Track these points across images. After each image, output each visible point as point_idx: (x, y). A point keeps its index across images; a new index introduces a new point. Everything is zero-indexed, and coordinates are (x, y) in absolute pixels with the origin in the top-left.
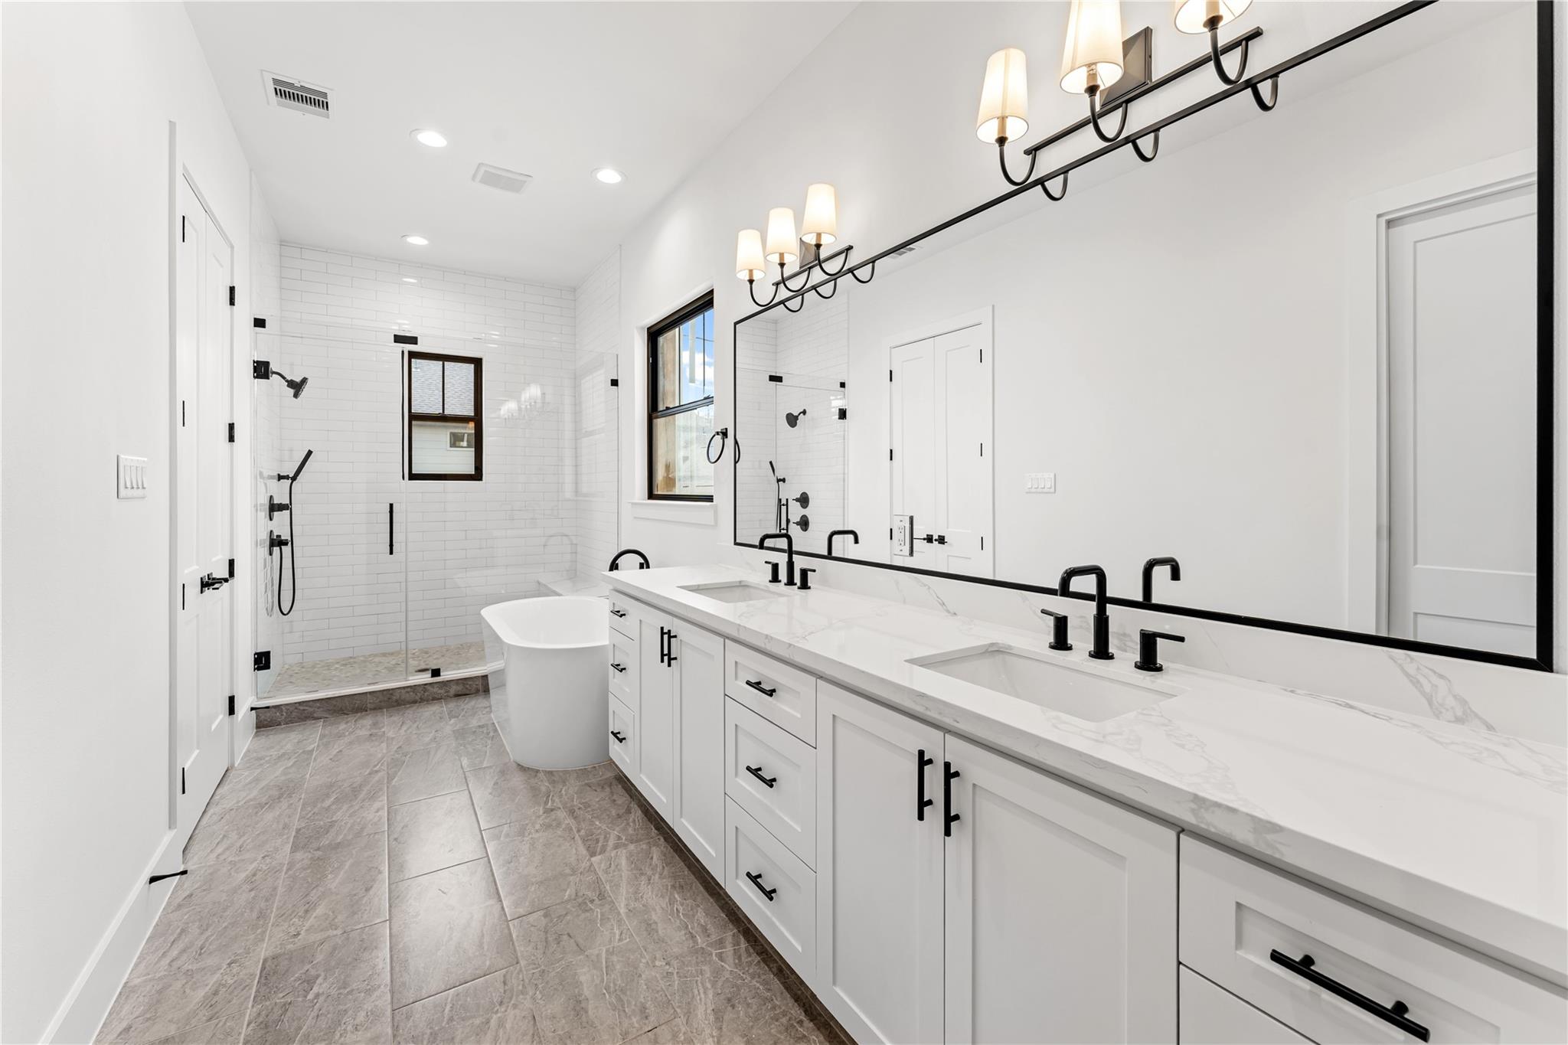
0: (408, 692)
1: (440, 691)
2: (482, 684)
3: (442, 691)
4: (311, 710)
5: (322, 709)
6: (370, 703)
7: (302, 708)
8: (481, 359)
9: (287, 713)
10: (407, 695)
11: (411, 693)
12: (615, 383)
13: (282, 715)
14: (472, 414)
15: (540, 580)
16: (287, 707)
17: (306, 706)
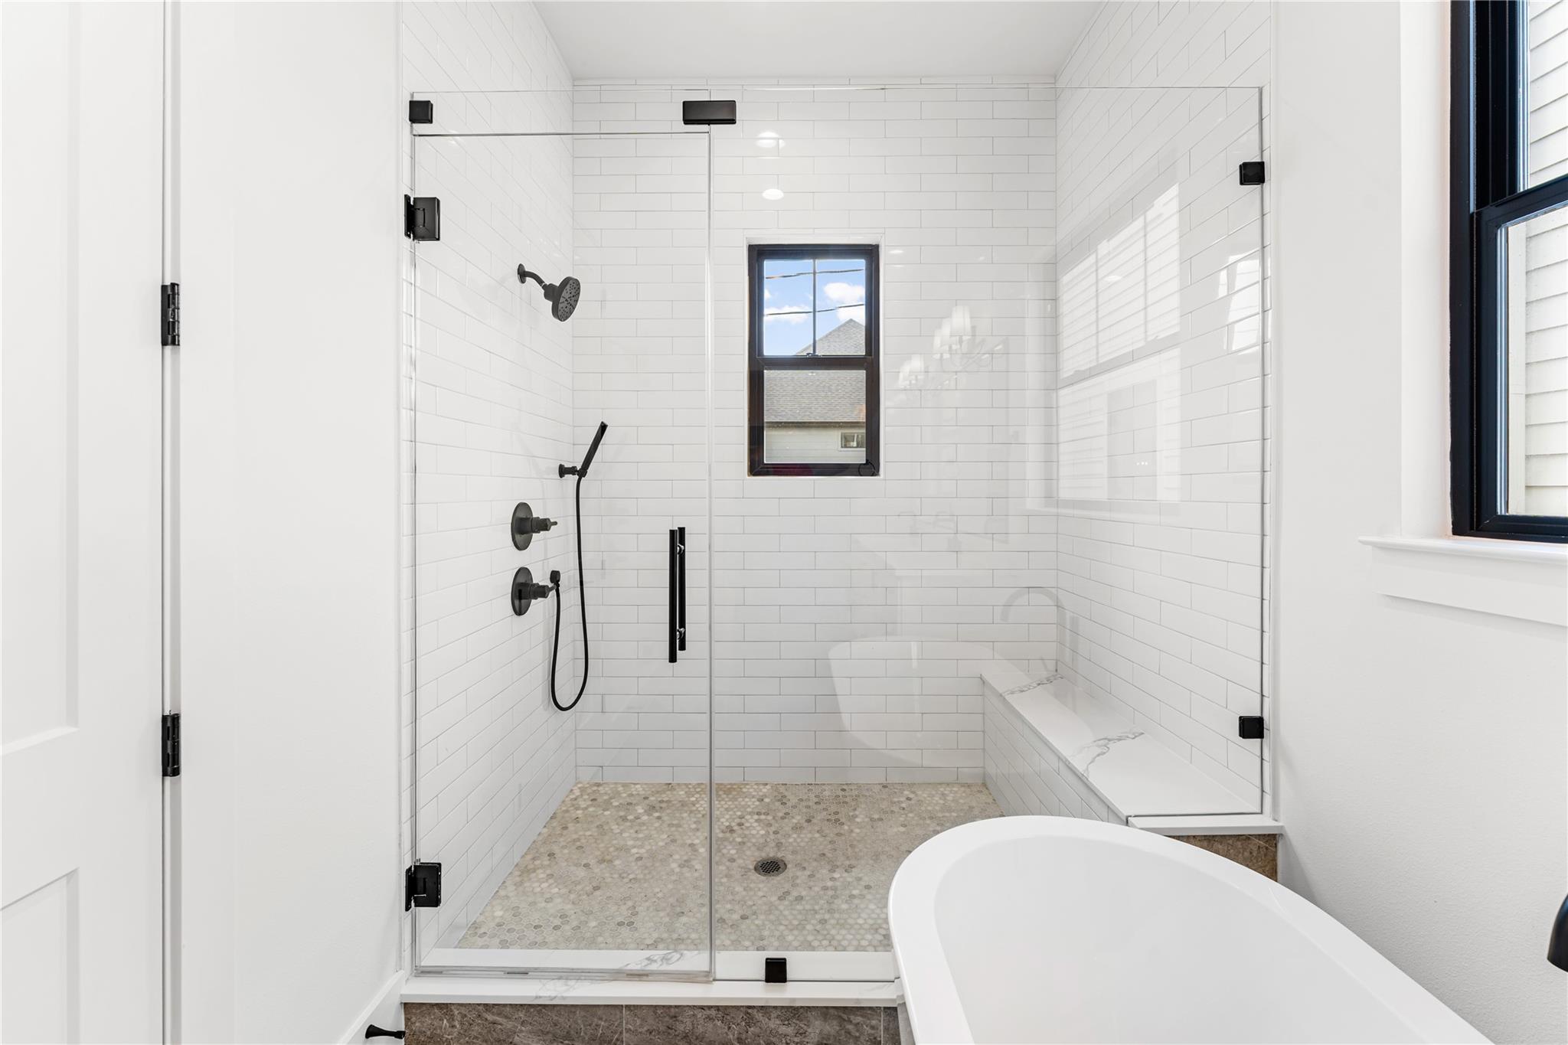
0: (709, 1018)
1: (783, 1029)
2: (886, 1029)
3: (790, 1030)
4: (509, 1025)
5: (529, 1027)
6: (628, 1030)
7: (490, 1017)
8: (877, 247)
9: (462, 1024)
10: (710, 1025)
11: (719, 1023)
12: (1253, 173)
13: (453, 1026)
14: (862, 352)
15: (986, 677)
16: (463, 1010)
17: (499, 1014)
